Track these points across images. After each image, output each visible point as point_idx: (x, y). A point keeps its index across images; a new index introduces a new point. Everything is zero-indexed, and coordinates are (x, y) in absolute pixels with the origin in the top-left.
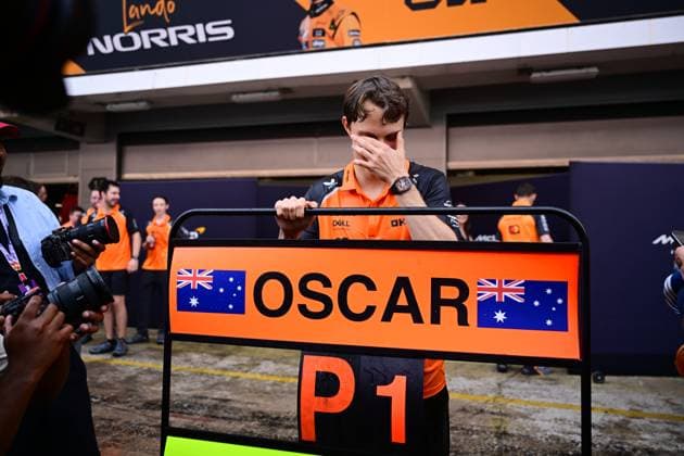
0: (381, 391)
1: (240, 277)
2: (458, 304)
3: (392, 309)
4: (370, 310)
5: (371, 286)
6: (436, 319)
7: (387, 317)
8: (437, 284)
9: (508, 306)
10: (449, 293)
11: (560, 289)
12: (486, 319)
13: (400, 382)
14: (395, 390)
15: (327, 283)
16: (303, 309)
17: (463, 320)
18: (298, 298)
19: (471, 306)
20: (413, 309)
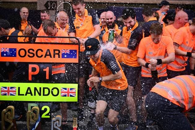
0: (44, 70)
1: (15, 50)
2: (58, 54)
3: (46, 55)
4: (42, 56)
5: (42, 51)
6: (54, 57)
7: (45, 57)
8: (54, 50)
9: (67, 54)
10: (57, 52)
11: (76, 51)
12: (63, 57)
13: (48, 68)
14: (47, 70)
15: (33, 50)
16: (29, 56)
17: (59, 57)
18: (28, 54)
19: (61, 54)
20: (50, 55)
